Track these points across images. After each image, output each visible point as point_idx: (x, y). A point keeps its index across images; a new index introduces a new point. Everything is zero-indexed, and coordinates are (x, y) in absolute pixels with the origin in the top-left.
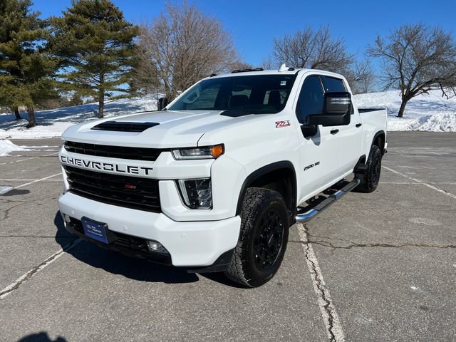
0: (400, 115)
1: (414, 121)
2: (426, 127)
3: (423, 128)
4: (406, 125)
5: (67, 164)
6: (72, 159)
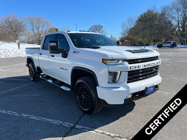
5: (134, 69)
6: (138, 66)
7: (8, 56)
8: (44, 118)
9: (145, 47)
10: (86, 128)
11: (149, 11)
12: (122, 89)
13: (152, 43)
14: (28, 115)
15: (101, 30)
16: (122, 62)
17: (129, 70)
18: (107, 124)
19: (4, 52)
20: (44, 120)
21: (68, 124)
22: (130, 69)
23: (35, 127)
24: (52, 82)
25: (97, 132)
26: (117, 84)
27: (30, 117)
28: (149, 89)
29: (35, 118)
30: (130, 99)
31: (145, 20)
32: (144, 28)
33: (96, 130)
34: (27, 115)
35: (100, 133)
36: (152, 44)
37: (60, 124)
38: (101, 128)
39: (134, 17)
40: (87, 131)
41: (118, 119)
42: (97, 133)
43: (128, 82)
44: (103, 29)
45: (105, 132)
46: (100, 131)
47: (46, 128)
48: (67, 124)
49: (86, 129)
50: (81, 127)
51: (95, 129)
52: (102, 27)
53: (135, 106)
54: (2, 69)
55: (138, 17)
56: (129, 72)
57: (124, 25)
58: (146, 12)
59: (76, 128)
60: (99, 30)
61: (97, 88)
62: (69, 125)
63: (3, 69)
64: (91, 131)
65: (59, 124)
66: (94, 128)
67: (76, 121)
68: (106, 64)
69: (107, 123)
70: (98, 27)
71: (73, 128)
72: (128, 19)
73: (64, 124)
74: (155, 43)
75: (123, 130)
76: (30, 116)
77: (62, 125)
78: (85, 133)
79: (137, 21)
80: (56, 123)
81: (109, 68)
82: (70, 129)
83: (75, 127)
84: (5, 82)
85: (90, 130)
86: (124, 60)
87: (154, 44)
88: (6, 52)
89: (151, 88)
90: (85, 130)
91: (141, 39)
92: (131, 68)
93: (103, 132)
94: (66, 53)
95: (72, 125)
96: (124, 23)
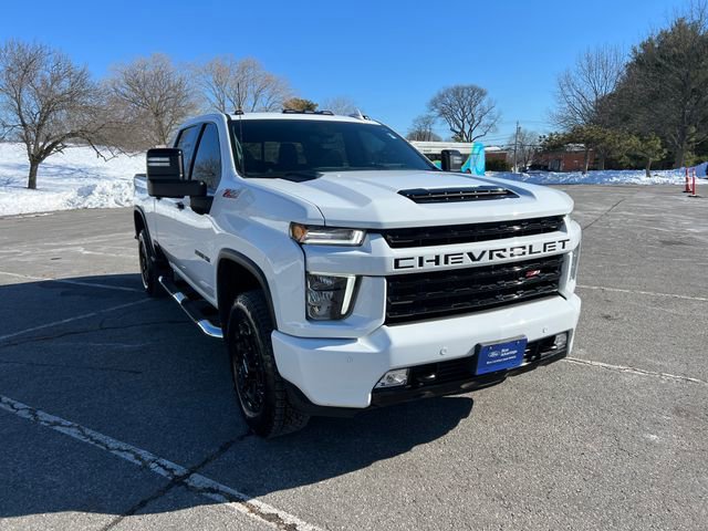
0: (32, 185)
1: (72, 195)
2: (93, 201)
3: (90, 203)
4: (60, 201)
5: (417, 269)
6: (437, 257)
7: (128, 201)
8: (99, 436)
9: (653, 173)
10: (222, 487)
11: (680, 25)
12: (362, 345)
13: (690, 156)
14: (57, 419)
15: (478, 107)
16: (364, 238)
17: (391, 270)
18: (309, 484)
19: (114, 186)
20: (97, 442)
21: (169, 464)
22: (397, 266)
23: (53, 464)
24: (183, 301)
25: (252, 511)
26: (347, 325)
27: (58, 428)
28: (494, 354)
29: (74, 433)
30: (398, 388)
31: (659, 60)
32: (654, 97)
33: (254, 502)
34: (53, 419)
35: (262, 515)
36: (691, 163)
37: (140, 463)
38: (278, 494)
39: (613, 53)
40: (217, 502)
41: (368, 464)
42: (252, 515)
43: (389, 322)
44: (485, 102)
45: (282, 514)
46: (266, 508)
47: (85, 471)
48: (164, 467)
49: (221, 493)
50: (208, 482)
51: (254, 497)
52: (482, 93)
53: (466, 416)
54: (83, 245)
55: (635, 51)
56: (390, 279)
57: (570, 85)
58: (667, 27)
59: (186, 485)
60: (470, 104)
61: (274, 335)
62: (171, 470)
63: (85, 246)
64: (233, 505)
65: (137, 462)
66: (252, 490)
67: (205, 456)
68: (300, 244)
69: (312, 479)
70: (465, 95)
71: (179, 481)
72: (588, 59)
73: (153, 465)
74: (702, 158)
75: (358, 513)
76: (59, 424)
77: (145, 466)
78: (208, 508)
79: (630, 67)
80: (130, 457)
81: (308, 259)
82: (163, 484)
83: (186, 481)
84: (63, 294)
85: (232, 499)
86: (371, 231)
87: (698, 163)
88: (120, 186)
89: (505, 352)
90: (213, 496)
91: (635, 141)
92: (402, 263)
93: (275, 511)
94: (208, 194)
95: (180, 471)
96: (568, 77)
